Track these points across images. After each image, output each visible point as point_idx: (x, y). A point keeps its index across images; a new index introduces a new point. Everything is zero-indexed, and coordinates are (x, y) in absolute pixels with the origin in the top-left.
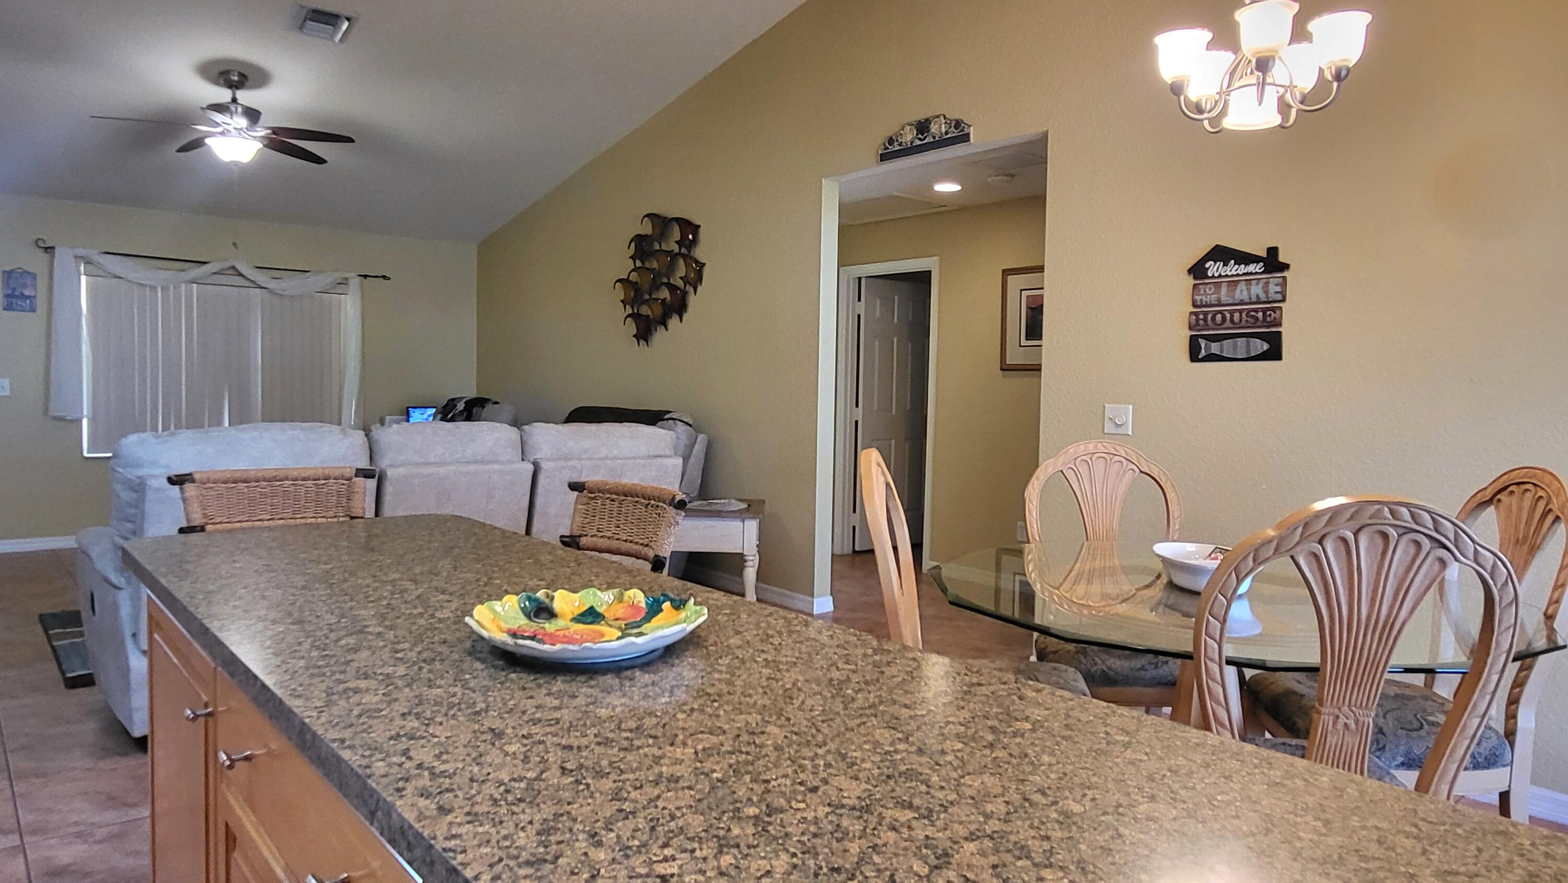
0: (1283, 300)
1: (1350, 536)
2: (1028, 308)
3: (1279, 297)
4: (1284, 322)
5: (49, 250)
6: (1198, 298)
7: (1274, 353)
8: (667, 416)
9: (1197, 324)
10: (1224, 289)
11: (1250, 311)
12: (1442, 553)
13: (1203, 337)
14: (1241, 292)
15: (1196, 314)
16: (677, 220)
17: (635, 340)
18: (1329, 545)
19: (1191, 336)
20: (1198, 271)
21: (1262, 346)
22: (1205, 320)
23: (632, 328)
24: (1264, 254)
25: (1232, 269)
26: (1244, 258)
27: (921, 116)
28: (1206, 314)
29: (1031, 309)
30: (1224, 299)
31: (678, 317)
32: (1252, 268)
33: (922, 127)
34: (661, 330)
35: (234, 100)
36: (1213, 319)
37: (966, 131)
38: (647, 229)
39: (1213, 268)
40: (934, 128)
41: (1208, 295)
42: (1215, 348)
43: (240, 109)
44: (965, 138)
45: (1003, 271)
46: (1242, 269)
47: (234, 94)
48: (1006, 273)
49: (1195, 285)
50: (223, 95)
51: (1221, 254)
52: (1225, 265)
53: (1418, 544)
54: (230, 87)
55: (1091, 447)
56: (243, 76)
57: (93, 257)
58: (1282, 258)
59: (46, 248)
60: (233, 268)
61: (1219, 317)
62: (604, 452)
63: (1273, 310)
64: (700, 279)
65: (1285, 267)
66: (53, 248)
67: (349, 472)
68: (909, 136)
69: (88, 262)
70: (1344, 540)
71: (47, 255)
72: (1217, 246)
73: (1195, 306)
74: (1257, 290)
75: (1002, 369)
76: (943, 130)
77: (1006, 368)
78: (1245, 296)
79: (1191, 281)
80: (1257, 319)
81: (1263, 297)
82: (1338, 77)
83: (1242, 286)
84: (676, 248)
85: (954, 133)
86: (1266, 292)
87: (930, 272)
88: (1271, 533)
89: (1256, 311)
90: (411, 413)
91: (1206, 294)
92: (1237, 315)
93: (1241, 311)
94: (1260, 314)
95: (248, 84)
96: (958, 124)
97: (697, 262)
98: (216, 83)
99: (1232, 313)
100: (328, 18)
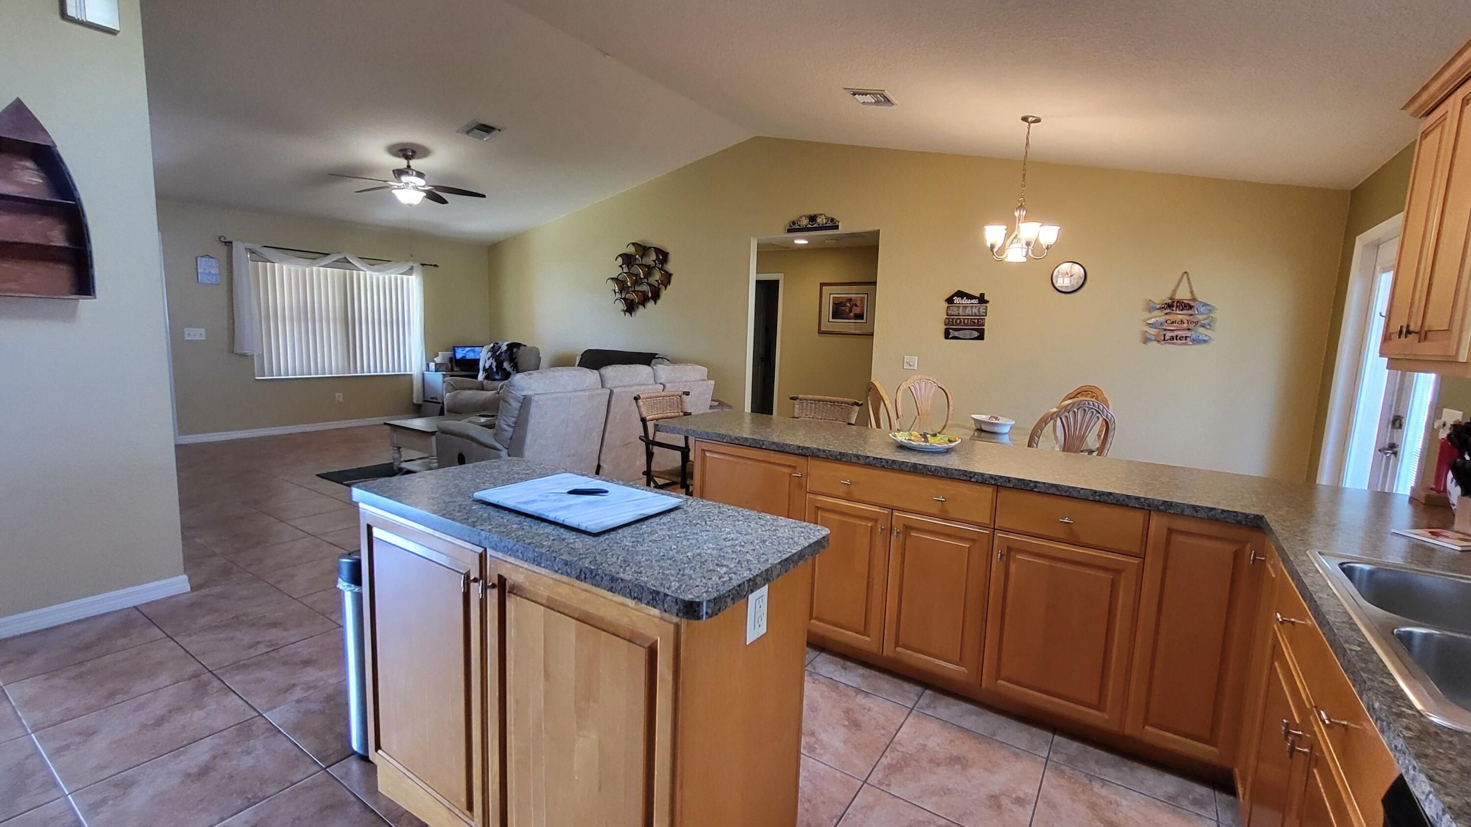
0: (986, 316)
1: (1076, 410)
2: (833, 303)
3: (984, 314)
4: (986, 324)
5: (229, 244)
6: (949, 312)
7: (981, 337)
8: (657, 356)
9: (949, 323)
10: (961, 309)
11: (971, 319)
12: (1099, 415)
13: (951, 329)
14: (968, 311)
15: (948, 319)
16: (654, 248)
17: (623, 313)
18: (1070, 413)
19: (946, 329)
20: (950, 300)
21: (976, 334)
22: (952, 321)
23: (621, 306)
24: (978, 296)
25: (965, 301)
26: (971, 297)
27: (812, 213)
28: (953, 319)
29: (836, 304)
30: (961, 313)
31: (653, 302)
32: (973, 301)
33: (813, 219)
34: (641, 307)
35: (409, 167)
36: (956, 321)
37: (837, 224)
38: (631, 250)
39: (957, 300)
40: (819, 220)
41: (954, 311)
42: (956, 334)
43: (414, 173)
44: (837, 227)
45: (821, 284)
46: (969, 301)
47: (408, 162)
48: (822, 285)
49: (948, 307)
50: (402, 163)
51: (961, 294)
52: (962, 299)
53: (1093, 412)
54: (406, 158)
55: (919, 376)
56: (413, 152)
57: (257, 250)
58: (986, 298)
59: (226, 243)
60: (345, 258)
61: (958, 321)
62: (684, 378)
63: (982, 319)
64: (669, 282)
65: (987, 302)
66: (231, 242)
67: (680, 393)
68: (805, 222)
69: (252, 252)
70: (1074, 412)
71: (226, 247)
72: (959, 291)
73: (948, 315)
74: (975, 310)
75: (819, 333)
76: (824, 222)
77: (820, 332)
78: (970, 313)
79: (946, 305)
80: (974, 322)
81: (978, 314)
82: (1047, 248)
83: (969, 308)
84: (653, 264)
85: (830, 224)
86: (979, 312)
87: (778, 281)
88: (1055, 410)
89: (974, 319)
90: (457, 350)
91: (953, 310)
92: (966, 321)
93: (968, 319)
94: (976, 321)
95: (416, 156)
96: (832, 220)
97: (667, 272)
98: (397, 156)
99: (964, 319)
100: (487, 129)
